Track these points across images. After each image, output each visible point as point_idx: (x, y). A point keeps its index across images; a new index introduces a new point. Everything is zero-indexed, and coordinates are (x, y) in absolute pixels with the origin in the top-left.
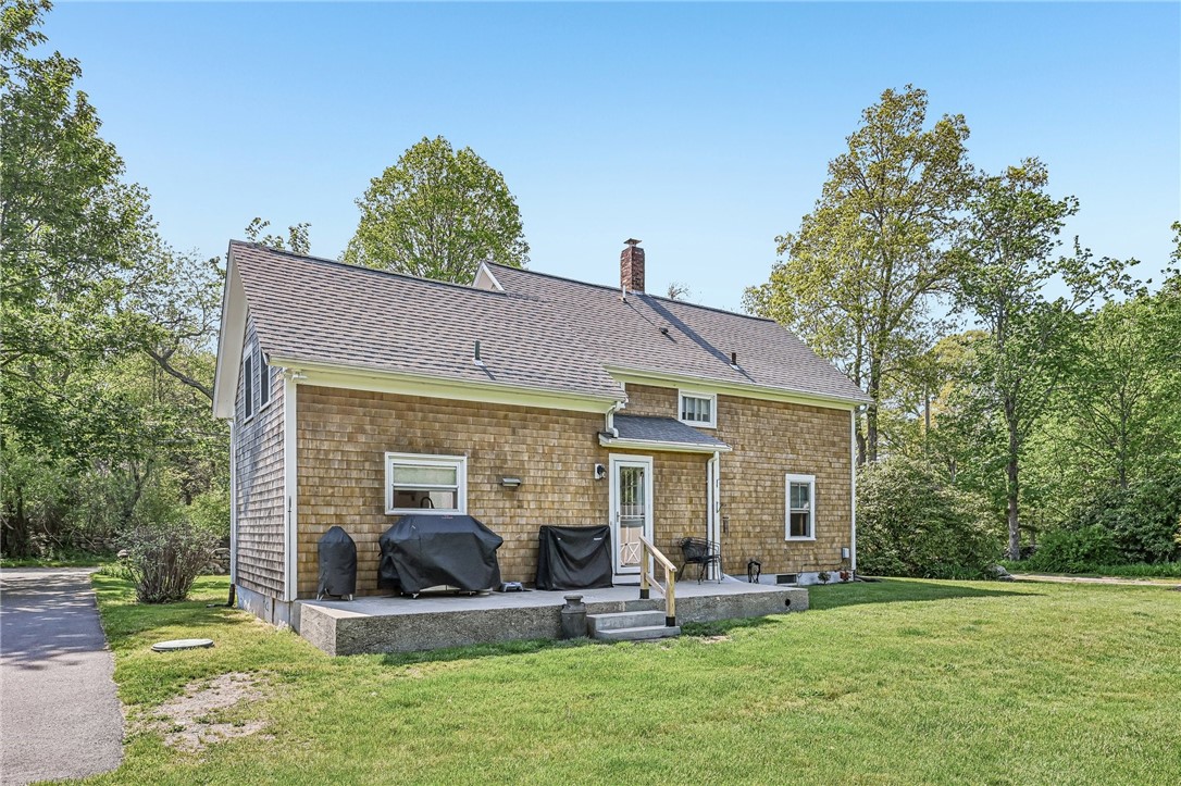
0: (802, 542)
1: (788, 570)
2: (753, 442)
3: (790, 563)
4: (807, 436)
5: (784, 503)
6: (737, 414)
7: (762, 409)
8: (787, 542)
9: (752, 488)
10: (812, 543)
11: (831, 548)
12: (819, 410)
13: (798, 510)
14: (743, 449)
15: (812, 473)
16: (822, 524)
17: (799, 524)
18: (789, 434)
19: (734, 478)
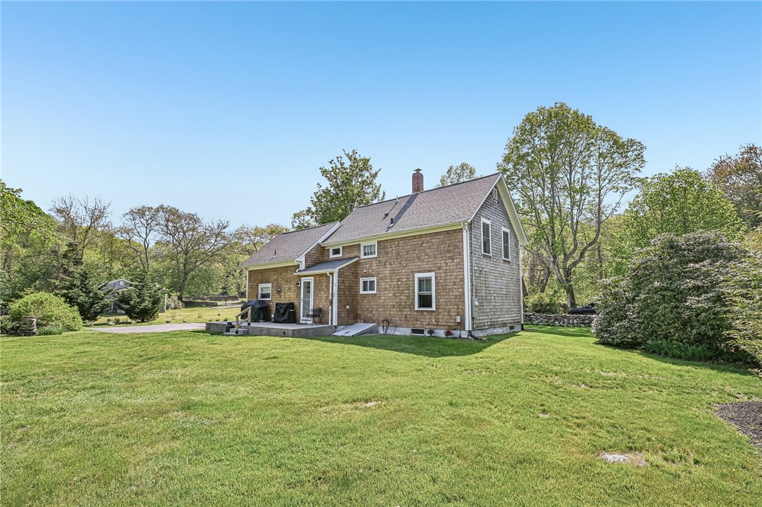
0: (426, 311)
1: (418, 327)
2: (395, 260)
3: (418, 323)
4: (428, 251)
5: (414, 290)
6: (387, 248)
7: (400, 242)
8: (416, 311)
9: (395, 283)
10: (432, 311)
11: (448, 315)
12: (437, 234)
13: (425, 293)
14: (390, 264)
15: (433, 271)
16: (440, 300)
17: (425, 301)
18: (417, 252)
19: (386, 279)
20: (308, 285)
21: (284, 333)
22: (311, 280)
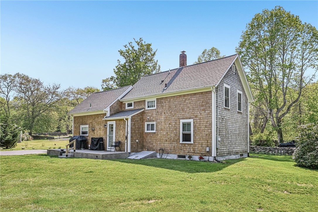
0: (187, 144)
1: (182, 154)
2: (168, 111)
3: (182, 151)
4: (189, 105)
5: (179, 130)
6: (163, 103)
7: (171, 99)
8: (181, 144)
9: (168, 126)
10: (191, 144)
11: (201, 147)
12: (195, 94)
13: (185, 132)
14: (165, 113)
15: (192, 118)
16: (197, 137)
17: (187, 138)
18: (182, 106)
19: (162, 123)
20: (111, 127)
21: (97, 157)
22: (114, 123)
